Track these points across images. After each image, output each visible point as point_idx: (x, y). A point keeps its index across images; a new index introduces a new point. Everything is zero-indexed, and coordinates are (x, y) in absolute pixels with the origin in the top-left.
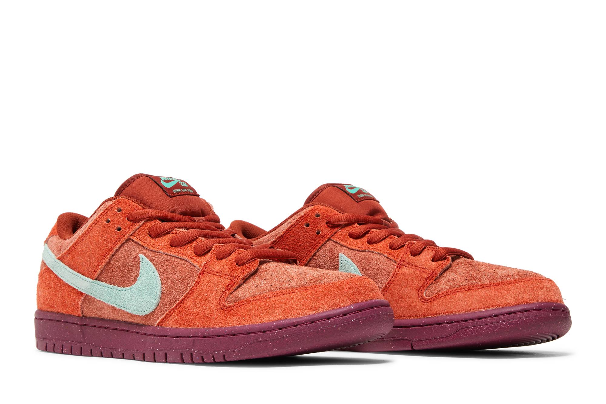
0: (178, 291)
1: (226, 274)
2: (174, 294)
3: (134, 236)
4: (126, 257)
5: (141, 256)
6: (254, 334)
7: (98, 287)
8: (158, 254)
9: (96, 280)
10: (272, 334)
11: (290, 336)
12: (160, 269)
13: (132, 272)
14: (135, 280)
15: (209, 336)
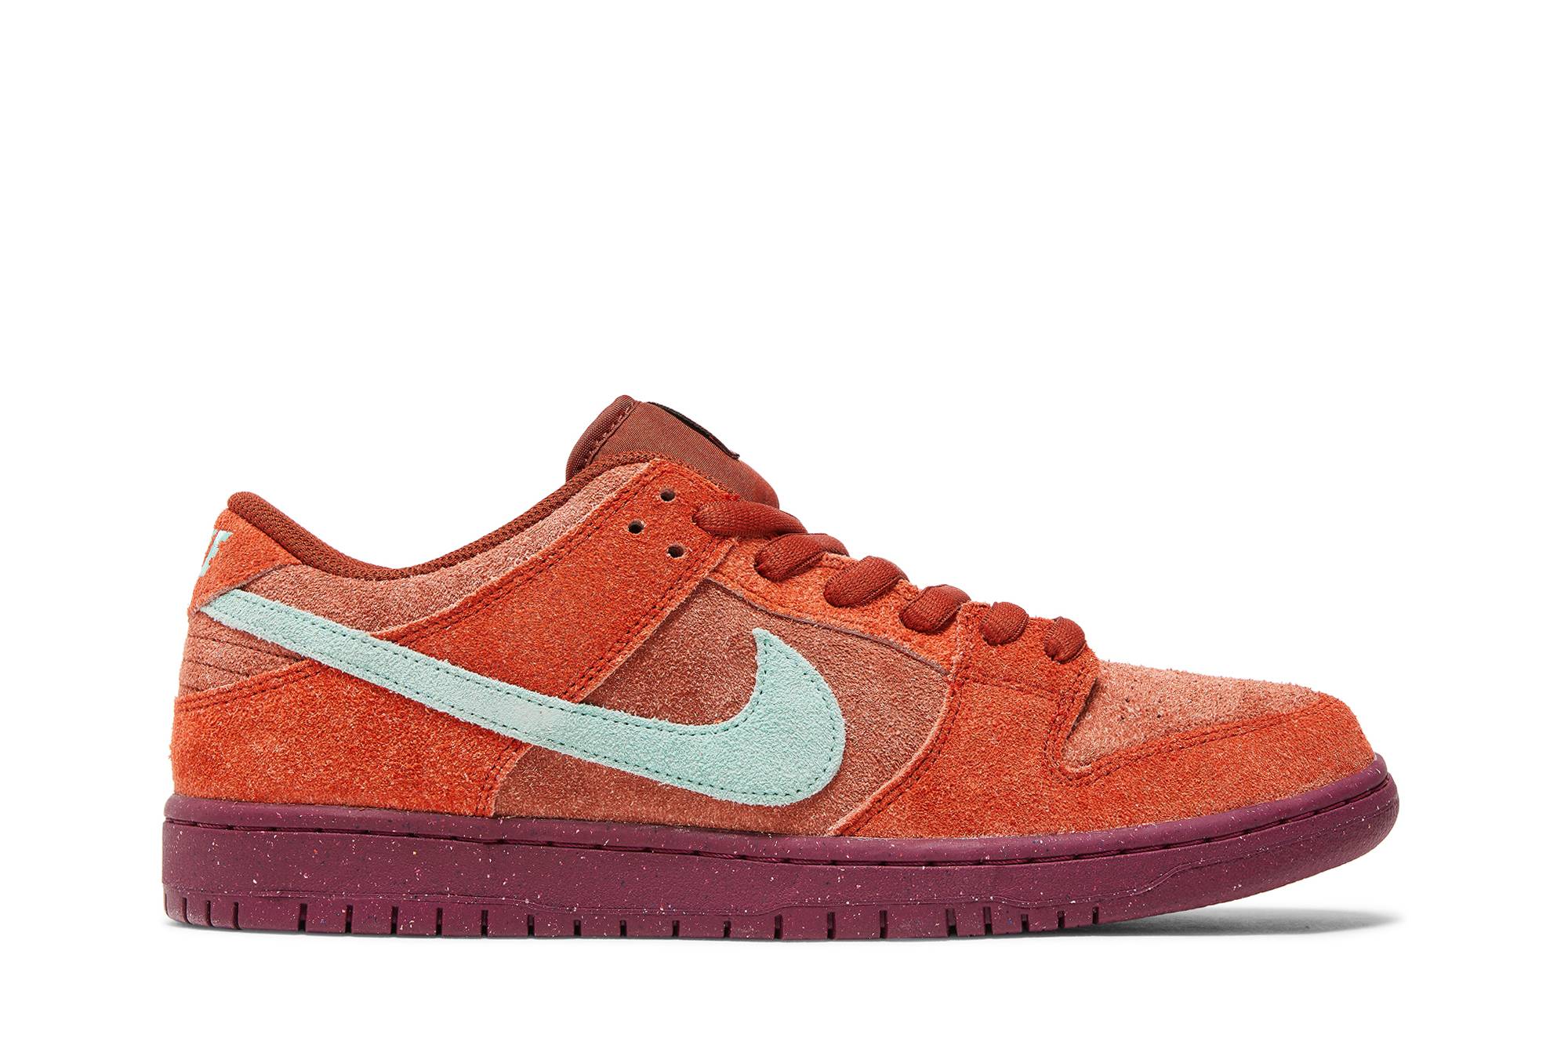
0: (898, 732)
1: (1038, 687)
2: (889, 742)
3: (721, 573)
4: (706, 634)
5: (758, 632)
6: (1183, 848)
7: (596, 725)
8: (802, 626)
9: (587, 704)
10: (1229, 844)
11: (1273, 851)
12: (826, 672)
13: (724, 679)
14: (736, 705)
15: (1045, 858)
